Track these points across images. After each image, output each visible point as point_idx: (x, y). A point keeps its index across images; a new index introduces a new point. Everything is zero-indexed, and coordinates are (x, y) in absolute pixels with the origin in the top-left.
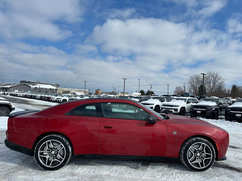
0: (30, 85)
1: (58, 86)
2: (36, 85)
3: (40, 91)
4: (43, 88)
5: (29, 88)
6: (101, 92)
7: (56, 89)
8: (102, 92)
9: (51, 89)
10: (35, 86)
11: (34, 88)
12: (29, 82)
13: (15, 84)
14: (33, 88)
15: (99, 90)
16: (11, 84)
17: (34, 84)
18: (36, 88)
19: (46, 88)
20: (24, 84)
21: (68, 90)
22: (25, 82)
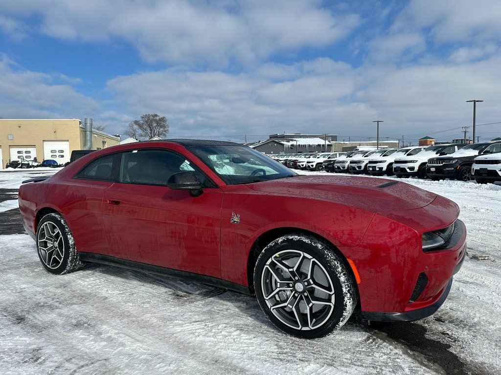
0: (282, 142)
1: (334, 138)
2: (292, 140)
3: (300, 151)
4: (306, 145)
5: (282, 146)
6: (433, 143)
7: (328, 145)
8: (436, 143)
9: (319, 145)
10: (291, 143)
11: (290, 146)
12: (283, 137)
13: (259, 141)
14: (287, 147)
15: (427, 138)
16: (254, 143)
17: (289, 138)
18: (292, 145)
19: (311, 144)
20: (273, 141)
21: (354, 145)
22: (276, 137)
